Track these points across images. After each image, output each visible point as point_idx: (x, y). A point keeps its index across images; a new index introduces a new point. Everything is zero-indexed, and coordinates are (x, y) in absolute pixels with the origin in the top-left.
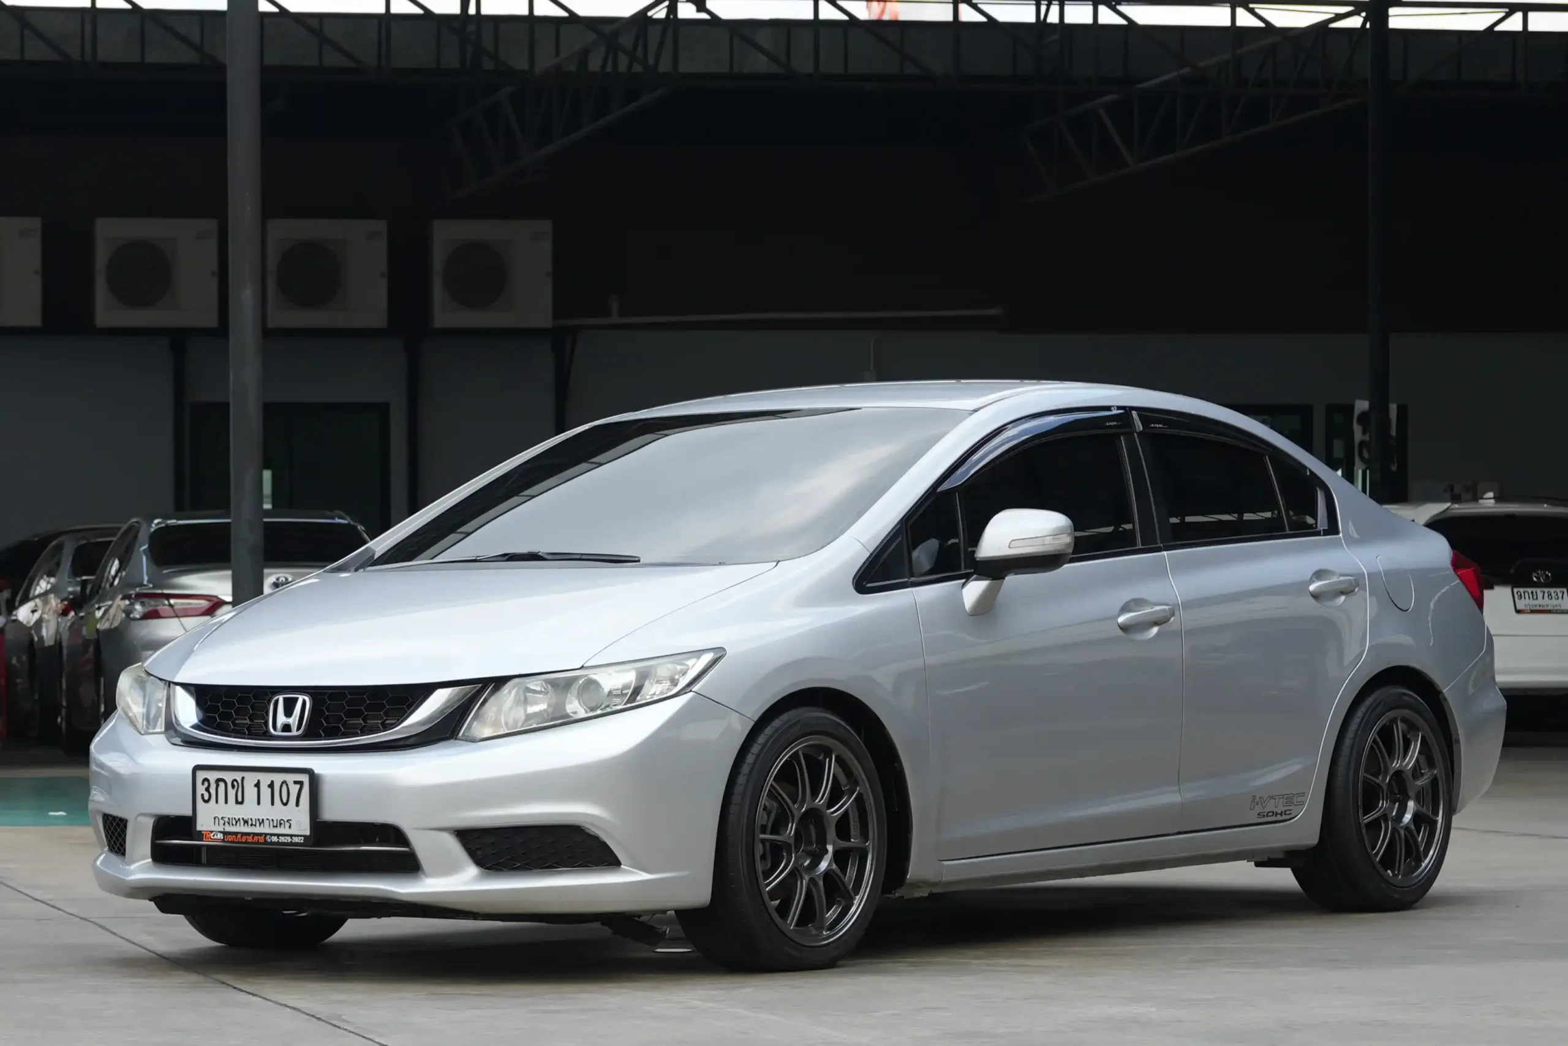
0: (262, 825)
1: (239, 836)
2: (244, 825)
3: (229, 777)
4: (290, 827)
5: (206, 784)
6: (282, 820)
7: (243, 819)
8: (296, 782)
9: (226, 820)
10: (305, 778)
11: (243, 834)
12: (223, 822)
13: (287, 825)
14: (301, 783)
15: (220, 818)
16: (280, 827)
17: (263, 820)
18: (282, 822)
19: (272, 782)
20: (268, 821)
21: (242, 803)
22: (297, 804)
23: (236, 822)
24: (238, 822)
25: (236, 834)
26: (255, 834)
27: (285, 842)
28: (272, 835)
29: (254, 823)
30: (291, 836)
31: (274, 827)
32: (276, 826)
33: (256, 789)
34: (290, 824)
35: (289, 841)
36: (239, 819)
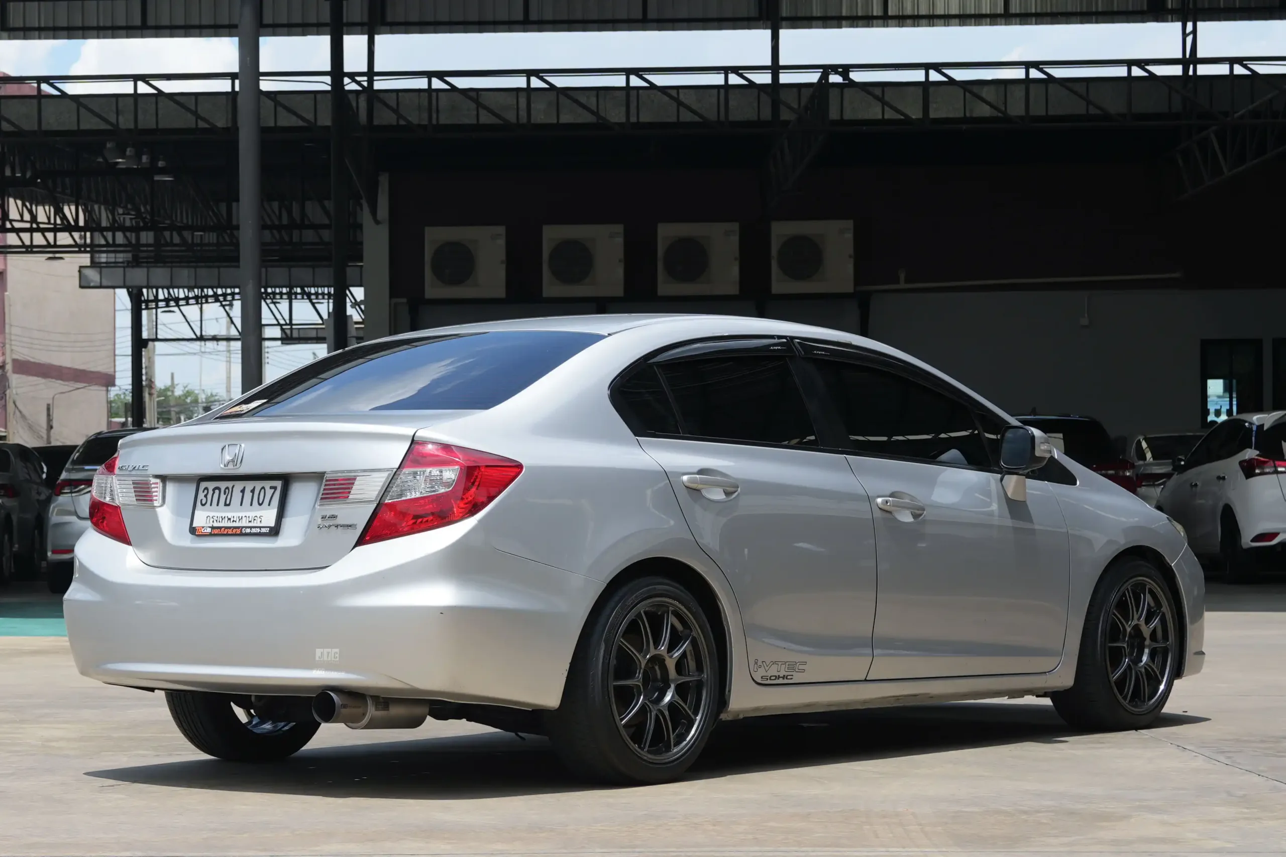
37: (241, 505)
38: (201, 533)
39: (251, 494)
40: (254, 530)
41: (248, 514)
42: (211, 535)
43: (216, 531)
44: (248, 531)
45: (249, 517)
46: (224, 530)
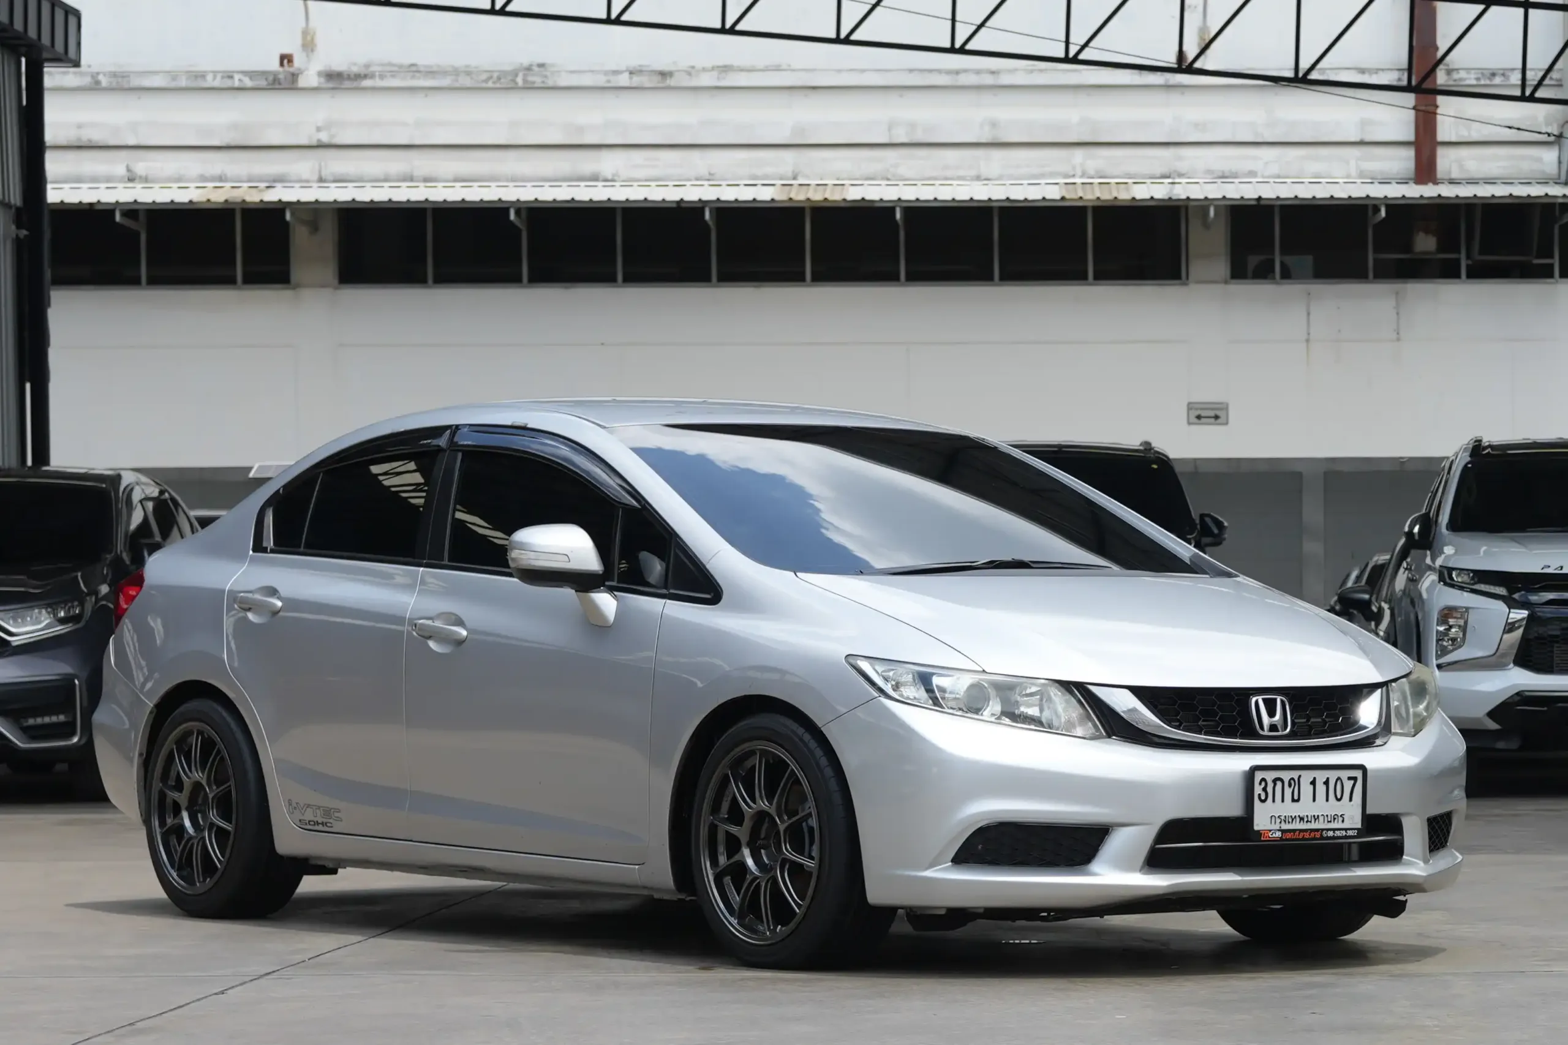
0: (1317, 821)
1: (1298, 832)
2: (1300, 822)
3: (1286, 776)
4: (1343, 821)
5: (1263, 784)
6: (1336, 815)
7: (1299, 816)
8: (1350, 778)
9: (1283, 818)
10: (1358, 774)
11: (1301, 831)
12: (1279, 821)
13: (1341, 819)
14: (1355, 779)
15: (1277, 817)
16: (1334, 821)
17: (1318, 816)
18: (1335, 817)
19: (1328, 779)
20: (1323, 817)
21: (1298, 800)
22: (1351, 800)
23: (1293, 820)
24: (1295, 820)
25: (1294, 831)
26: (1312, 830)
27: (1340, 836)
28: (1328, 830)
29: (1310, 820)
30: (1346, 830)
31: (1328, 822)
32: (1330, 822)
33: (1312, 787)
34: (1343, 818)
35: (1344, 835)
36: (1295, 817)
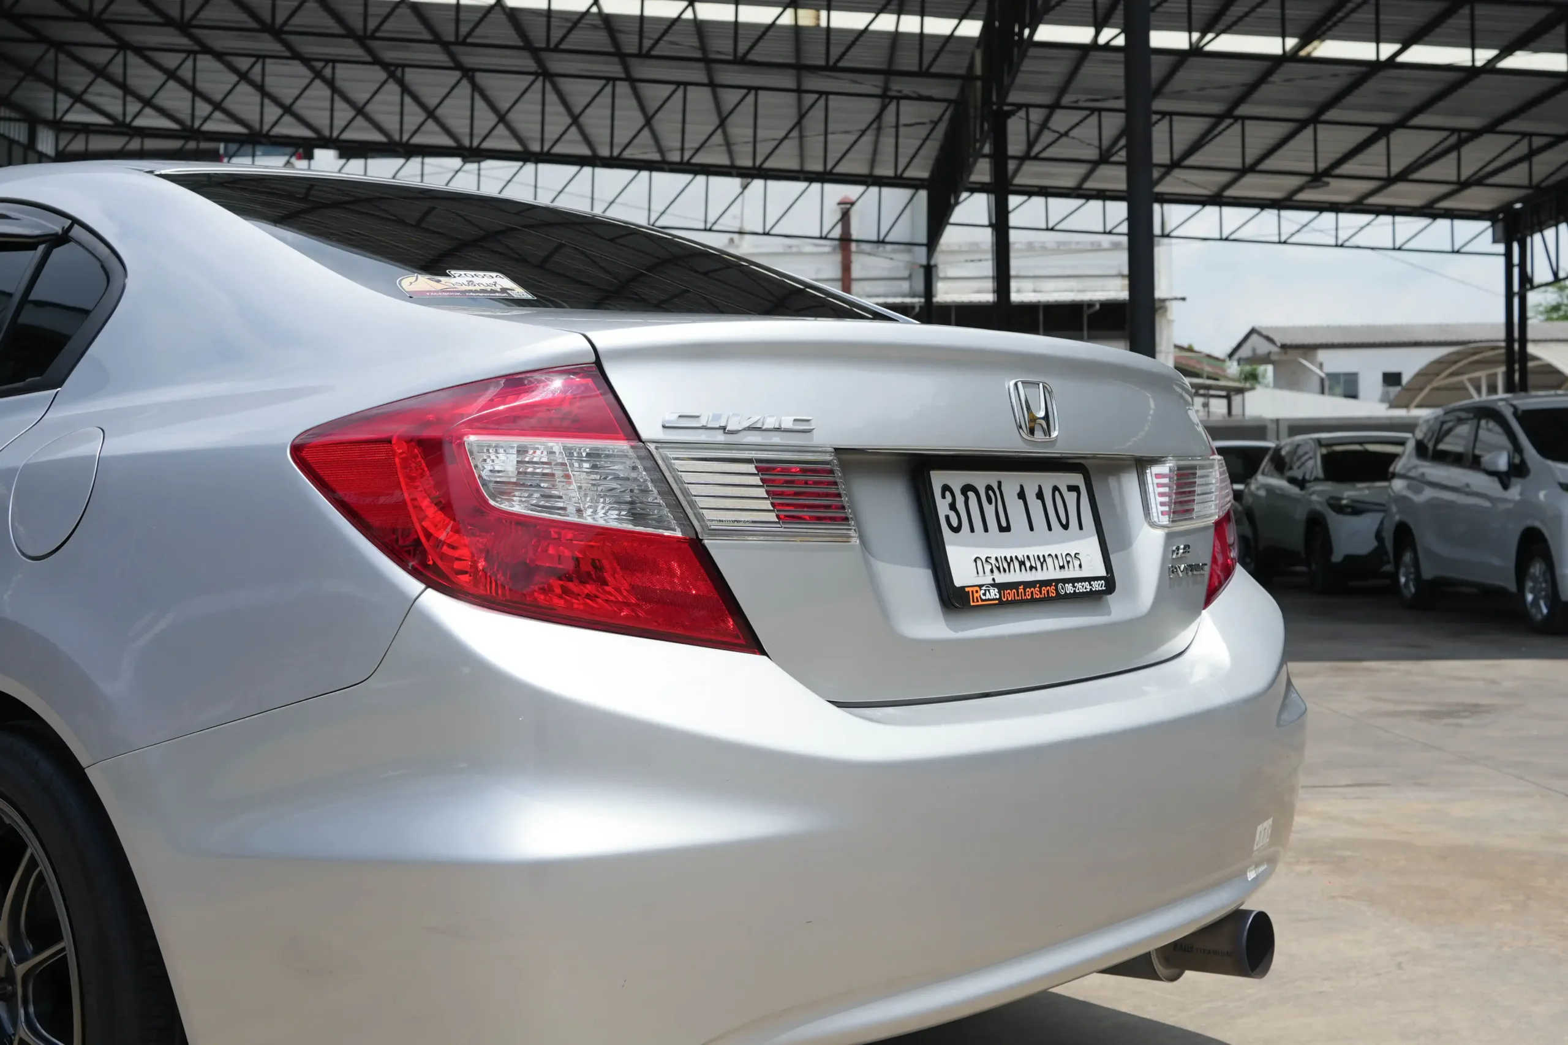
37: (1032, 529)
38: (980, 603)
39: (1039, 501)
40: (1081, 587)
41: (1054, 549)
42: (1001, 604)
43: (1010, 595)
44: (1069, 588)
45: (1056, 556)
46: (1024, 589)
